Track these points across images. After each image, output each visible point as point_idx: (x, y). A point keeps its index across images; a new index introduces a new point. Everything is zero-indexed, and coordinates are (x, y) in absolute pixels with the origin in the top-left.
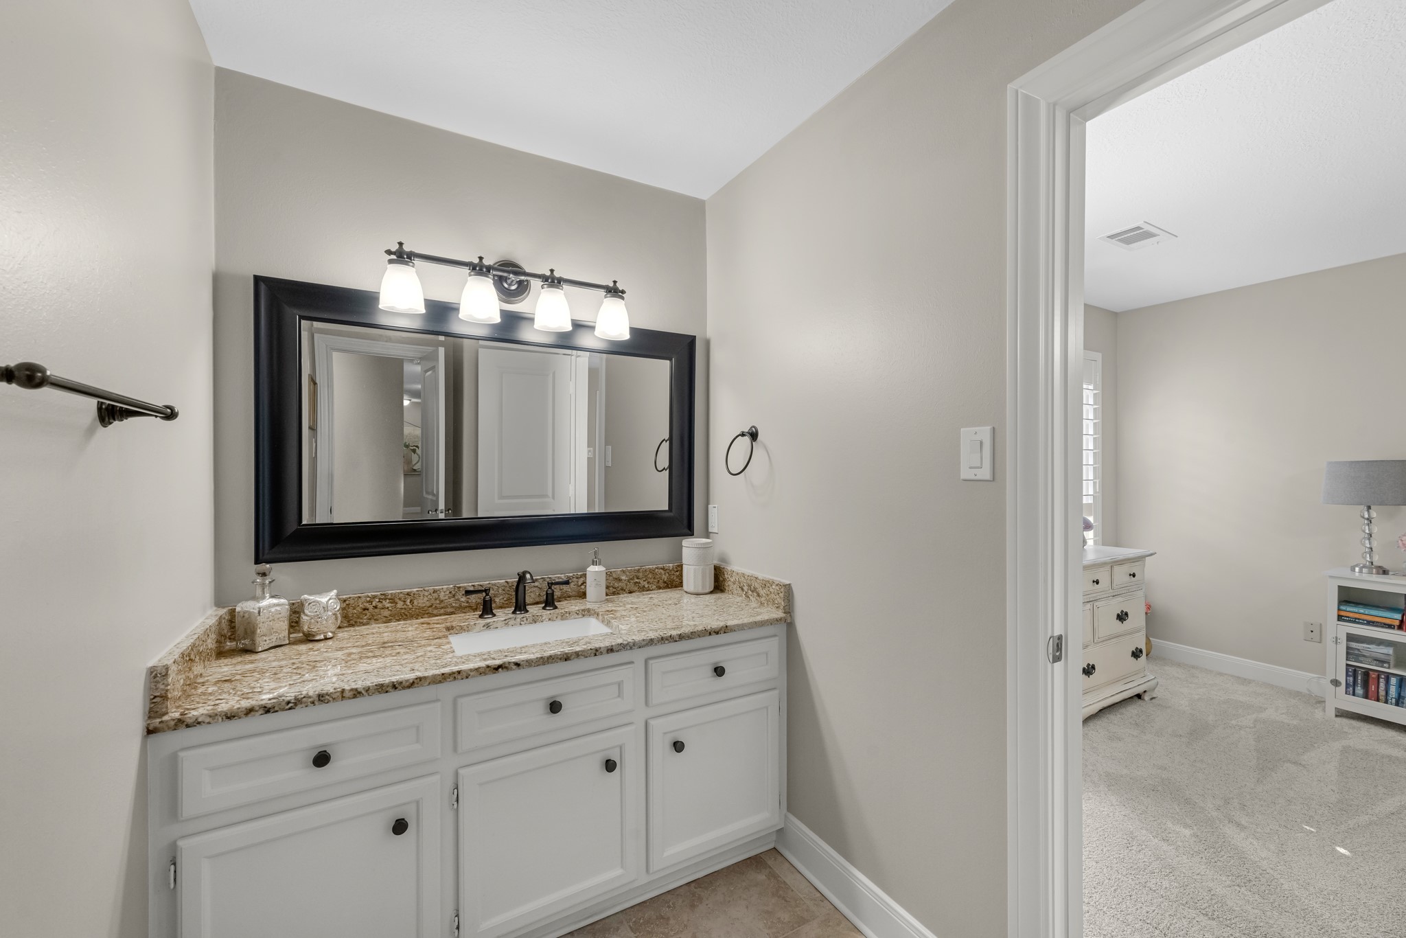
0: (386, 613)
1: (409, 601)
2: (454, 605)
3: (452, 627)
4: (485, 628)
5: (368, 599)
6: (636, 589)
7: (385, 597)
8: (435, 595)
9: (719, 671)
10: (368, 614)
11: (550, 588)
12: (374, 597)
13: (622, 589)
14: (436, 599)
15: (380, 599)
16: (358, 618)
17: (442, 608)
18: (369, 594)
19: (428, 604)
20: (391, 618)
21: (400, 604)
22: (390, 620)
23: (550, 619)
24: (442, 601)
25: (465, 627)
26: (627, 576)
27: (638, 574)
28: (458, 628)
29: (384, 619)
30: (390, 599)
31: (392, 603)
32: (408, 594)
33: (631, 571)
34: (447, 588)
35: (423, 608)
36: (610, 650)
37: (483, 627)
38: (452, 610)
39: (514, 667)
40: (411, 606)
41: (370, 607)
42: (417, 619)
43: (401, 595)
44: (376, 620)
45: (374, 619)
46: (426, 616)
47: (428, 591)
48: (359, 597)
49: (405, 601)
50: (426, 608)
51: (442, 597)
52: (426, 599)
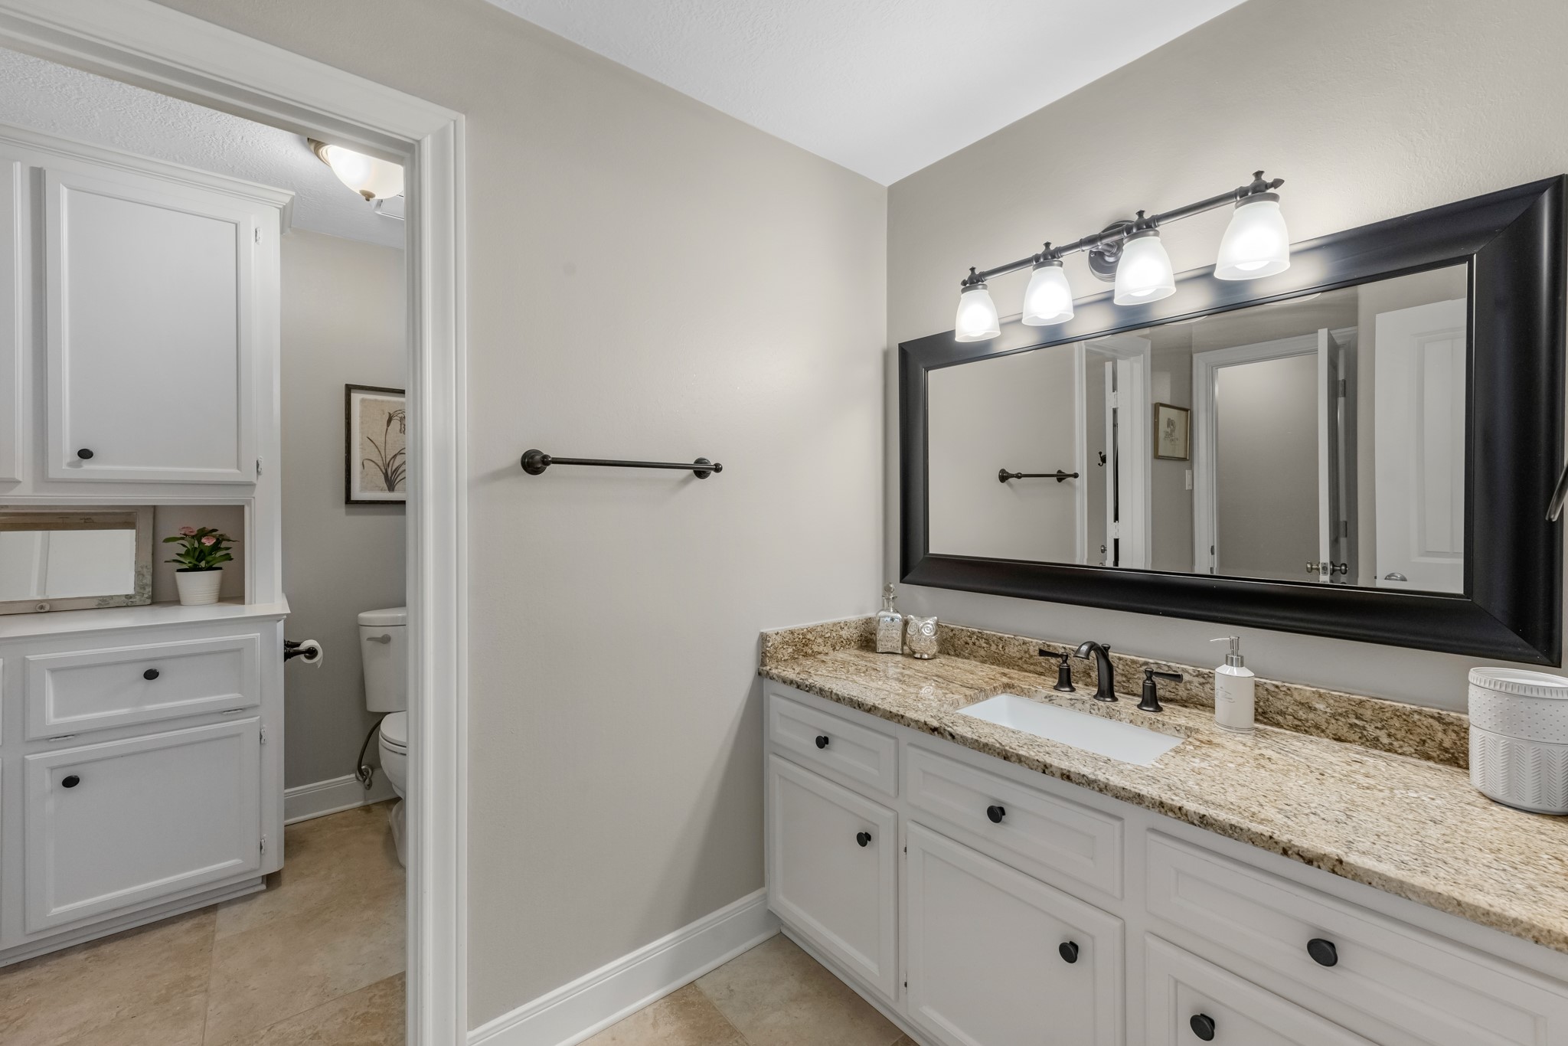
0: (982, 653)
1: (1001, 646)
2: (1043, 664)
3: (1013, 685)
4: (1047, 700)
5: (969, 634)
6: (1356, 738)
7: (980, 636)
8: (1024, 646)
9: (1323, 951)
10: (969, 649)
11: (1149, 678)
12: (973, 633)
13: (1317, 727)
14: (1025, 652)
15: (977, 636)
16: (962, 650)
17: (1032, 664)
18: (970, 629)
19: (1018, 655)
20: (986, 659)
21: (994, 647)
22: (986, 661)
23: (1131, 722)
24: (1031, 656)
25: (1026, 691)
26: (1328, 705)
27: (1360, 711)
28: (1018, 688)
29: (981, 658)
30: (985, 639)
31: (987, 644)
32: (1000, 638)
33: (1337, 699)
34: (1037, 643)
35: (1014, 657)
36: (1067, 776)
37: (1046, 697)
38: (1042, 670)
39: (949, 737)
40: (1003, 653)
41: (970, 642)
42: (1008, 668)
43: (994, 638)
44: (975, 657)
45: (972, 655)
46: (1016, 667)
47: (1018, 640)
48: (962, 630)
49: (997, 646)
50: (1016, 659)
51: (1032, 653)
52: (1016, 649)
